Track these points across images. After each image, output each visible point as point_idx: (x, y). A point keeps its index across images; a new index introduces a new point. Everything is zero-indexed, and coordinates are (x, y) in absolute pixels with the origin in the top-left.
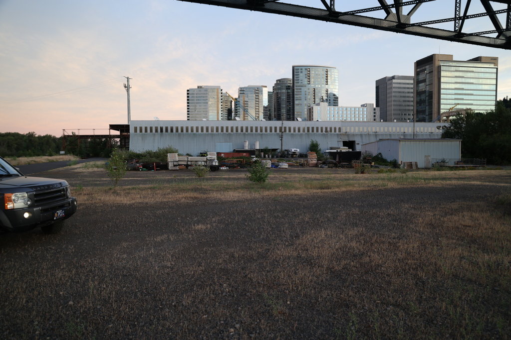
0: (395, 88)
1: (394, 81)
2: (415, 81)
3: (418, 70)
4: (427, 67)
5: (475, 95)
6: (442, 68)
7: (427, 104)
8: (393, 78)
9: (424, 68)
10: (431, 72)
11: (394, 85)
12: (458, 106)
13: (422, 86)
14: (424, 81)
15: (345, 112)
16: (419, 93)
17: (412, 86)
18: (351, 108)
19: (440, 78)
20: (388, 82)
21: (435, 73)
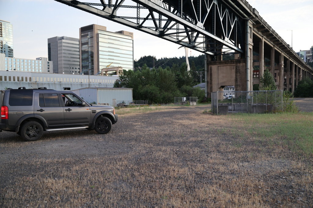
0: (64, 46)
1: (63, 41)
2: (80, 43)
3: (83, 34)
4: (89, 33)
5: (121, 57)
6: (100, 35)
7: (90, 61)
8: (62, 38)
9: (86, 33)
10: (92, 37)
11: (63, 44)
12: (112, 64)
13: (85, 48)
14: (87, 43)
15: (22, 64)
16: (83, 52)
17: (78, 46)
18: (27, 60)
19: (98, 42)
20: (59, 41)
21: (95, 38)
